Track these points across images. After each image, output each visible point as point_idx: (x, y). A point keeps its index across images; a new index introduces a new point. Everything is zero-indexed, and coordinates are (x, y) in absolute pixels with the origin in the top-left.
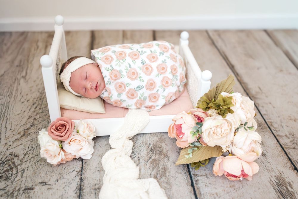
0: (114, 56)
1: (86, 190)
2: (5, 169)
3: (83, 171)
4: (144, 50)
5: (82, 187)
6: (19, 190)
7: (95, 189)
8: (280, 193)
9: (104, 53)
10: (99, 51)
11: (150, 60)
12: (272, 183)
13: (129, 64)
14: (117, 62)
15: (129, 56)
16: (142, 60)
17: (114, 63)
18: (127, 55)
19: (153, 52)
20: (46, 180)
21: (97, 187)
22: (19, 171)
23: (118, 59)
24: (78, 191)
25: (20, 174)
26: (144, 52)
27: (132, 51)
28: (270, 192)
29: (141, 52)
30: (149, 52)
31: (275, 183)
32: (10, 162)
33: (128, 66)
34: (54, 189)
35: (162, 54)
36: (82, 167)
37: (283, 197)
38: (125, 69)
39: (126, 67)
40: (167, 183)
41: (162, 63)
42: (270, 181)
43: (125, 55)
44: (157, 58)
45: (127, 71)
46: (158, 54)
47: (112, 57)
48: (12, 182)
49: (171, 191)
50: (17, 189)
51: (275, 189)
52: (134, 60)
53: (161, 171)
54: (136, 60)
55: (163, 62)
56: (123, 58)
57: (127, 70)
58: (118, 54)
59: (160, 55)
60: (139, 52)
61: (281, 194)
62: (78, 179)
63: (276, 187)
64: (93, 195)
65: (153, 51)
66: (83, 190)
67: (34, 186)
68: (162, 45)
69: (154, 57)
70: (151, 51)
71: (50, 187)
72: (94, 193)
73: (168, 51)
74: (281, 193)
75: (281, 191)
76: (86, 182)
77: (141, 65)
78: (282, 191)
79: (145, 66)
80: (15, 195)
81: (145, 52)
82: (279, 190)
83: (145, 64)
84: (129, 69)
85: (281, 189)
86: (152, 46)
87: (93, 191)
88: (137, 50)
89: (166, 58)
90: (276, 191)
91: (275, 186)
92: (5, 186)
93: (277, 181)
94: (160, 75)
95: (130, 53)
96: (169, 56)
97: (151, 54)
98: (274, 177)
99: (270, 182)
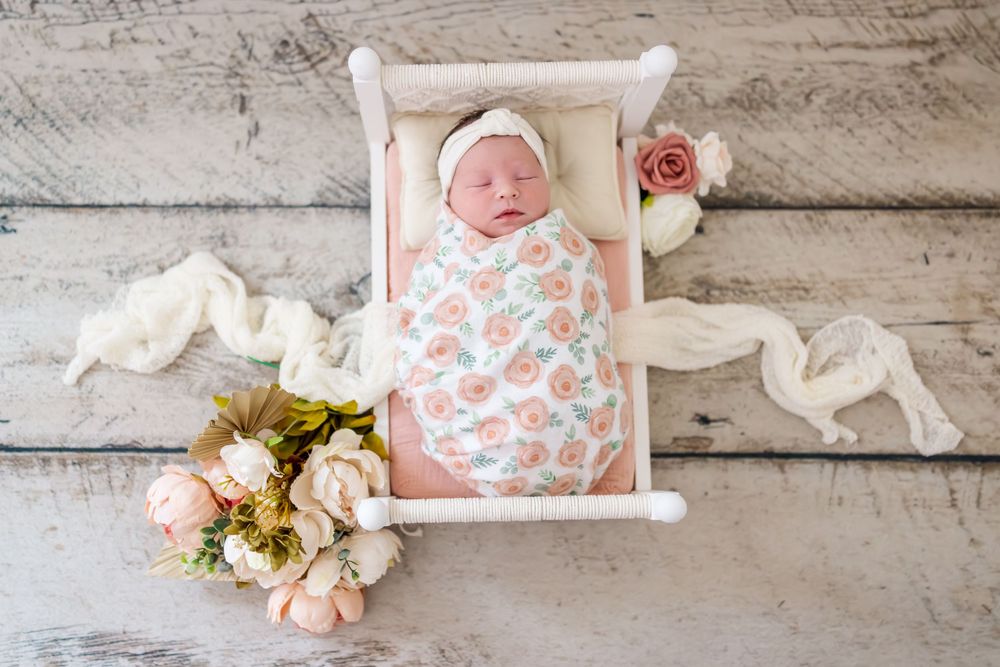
0: (549, 267)
1: (222, 219)
2: (308, 47)
3: (277, 210)
4: (590, 358)
5: (234, 210)
6: (243, 86)
7: (223, 235)
8: (160, 651)
9: (557, 239)
10: (564, 225)
11: (556, 376)
12: (189, 645)
13: (529, 314)
14: (530, 279)
15: (558, 310)
16: (551, 352)
17: (525, 270)
18: (560, 303)
19: (583, 386)
20: (262, 135)
21: (230, 240)
22: (299, 75)
23: (539, 280)
24: (222, 203)
25: (291, 78)
26: (581, 358)
27: (579, 320)
28: (165, 627)
29: (578, 346)
30: (581, 372)
31: (187, 652)
32: (328, 51)
33: (524, 311)
34: (236, 153)
35: (582, 414)
36: (290, 207)
37: (146, 653)
38: (511, 305)
39: (519, 307)
40: (205, 388)
41: (550, 414)
42: (196, 641)
43: (559, 298)
44: (563, 398)
45: (507, 313)
46: (580, 401)
47: (547, 263)
48: (267, 68)
49: (184, 394)
50: (247, 82)
51: (171, 643)
52: (545, 325)
53: (243, 380)
54: (546, 333)
55: (554, 416)
56: (547, 294)
57: (511, 312)
58: (561, 279)
59: (576, 408)
60: (578, 341)
61: (156, 651)
62: (256, 199)
63: (176, 650)
64: (209, 232)
65: (587, 385)
66: (225, 212)
67: (248, 113)
68: (613, 418)
69: (566, 387)
70: (587, 379)
71: (244, 144)
72: (213, 234)
73: (593, 434)
74: (159, 653)
75: (163, 655)
76: (245, 217)
77: (534, 348)
78: (164, 659)
79: (535, 362)
80: (233, 81)
81: (581, 360)
82: (168, 653)
83: (539, 360)
84: (515, 316)
85: (170, 658)
86: (607, 385)
87: (219, 232)
88: (585, 336)
89: (566, 428)
90: (166, 644)
91: (181, 650)
92: (259, 56)
93: (193, 659)
94: (512, 409)
95: (568, 313)
96: (576, 439)
97: (575, 378)
98: (205, 656)
99: (190, 640)
